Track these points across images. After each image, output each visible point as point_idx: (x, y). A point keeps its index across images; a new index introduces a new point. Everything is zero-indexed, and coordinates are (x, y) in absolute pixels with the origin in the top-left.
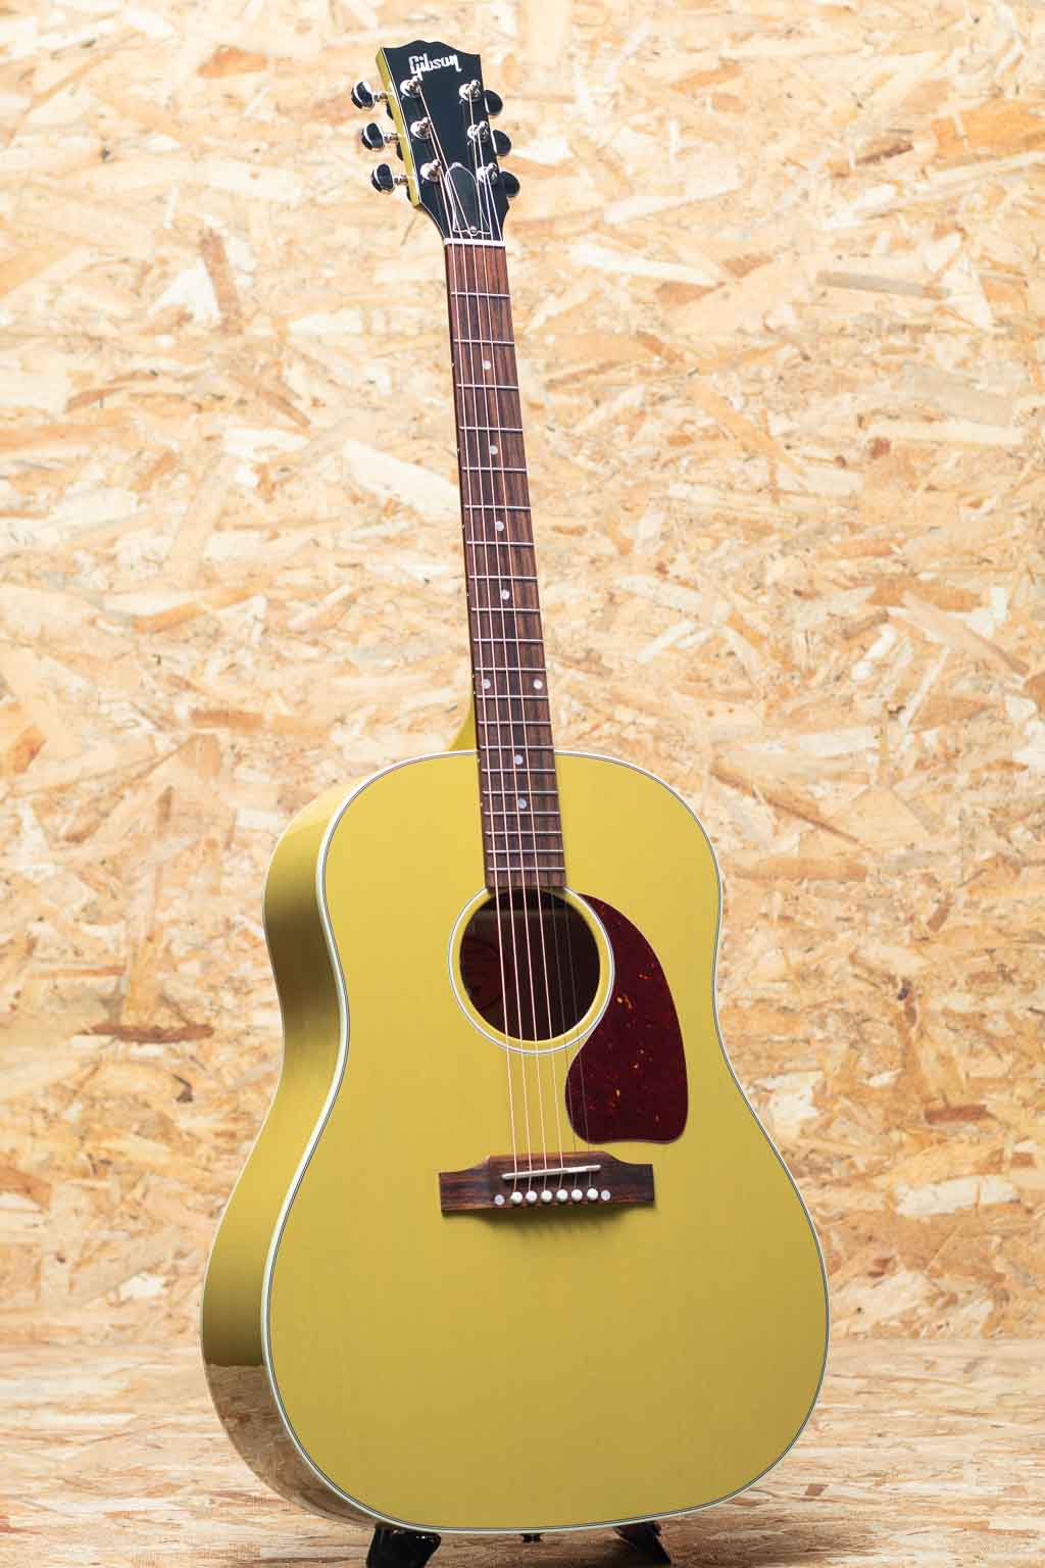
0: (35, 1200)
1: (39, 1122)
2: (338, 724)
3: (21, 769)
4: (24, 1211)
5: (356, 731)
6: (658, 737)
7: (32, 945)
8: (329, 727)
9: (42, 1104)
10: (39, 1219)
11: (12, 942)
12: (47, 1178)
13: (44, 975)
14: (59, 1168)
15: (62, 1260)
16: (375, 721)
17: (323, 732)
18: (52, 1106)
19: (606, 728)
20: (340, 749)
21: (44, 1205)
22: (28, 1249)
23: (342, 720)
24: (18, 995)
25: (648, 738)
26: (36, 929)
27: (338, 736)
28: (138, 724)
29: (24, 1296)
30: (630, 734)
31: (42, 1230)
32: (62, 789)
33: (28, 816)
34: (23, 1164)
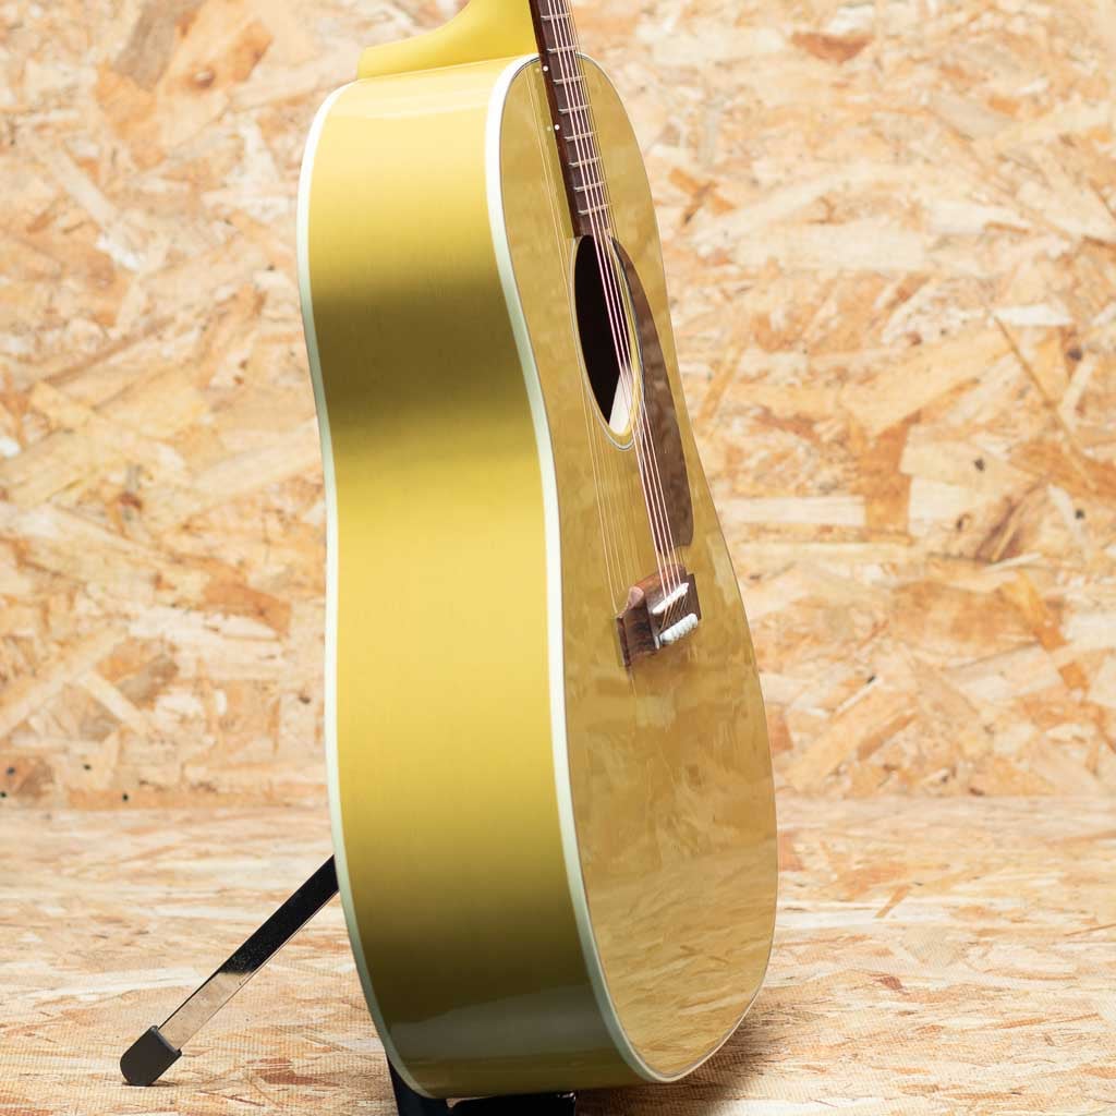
0: (269, 623)
1: (273, 525)
2: (645, 17)
3: (242, 76)
4: (257, 639)
5: (669, 25)
6: (1053, 30)
7: (261, 300)
8: (635, 21)
9: (277, 503)
10: (276, 648)
11: (234, 297)
12: (283, 596)
13: (277, 339)
14: (299, 585)
15: (306, 701)
16: (690, 14)
17: (627, 26)
18: (289, 505)
19: (988, 19)
20: (648, 49)
21: (282, 631)
22: (264, 688)
23: (650, 12)
24: (243, 365)
25: (1040, 33)
26: (267, 280)
27: (646, 32)
28: (390, 18)
29: (260, 746)
30: (1018, 26)
31: (279, 662)
32: (295, 101)
33: (252, 136)
34: (253, 579)
